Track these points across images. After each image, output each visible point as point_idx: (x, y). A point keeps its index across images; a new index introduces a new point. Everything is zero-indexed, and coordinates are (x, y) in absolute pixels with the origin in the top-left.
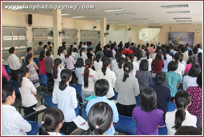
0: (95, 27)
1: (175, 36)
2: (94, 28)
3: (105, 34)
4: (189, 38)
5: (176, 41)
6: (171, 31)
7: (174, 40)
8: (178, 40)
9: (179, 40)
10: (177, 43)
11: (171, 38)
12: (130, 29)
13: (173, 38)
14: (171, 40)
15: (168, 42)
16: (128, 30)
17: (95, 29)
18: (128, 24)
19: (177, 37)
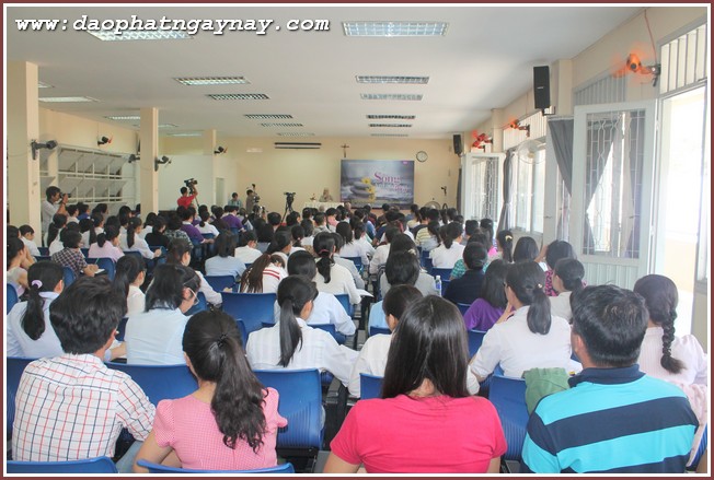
0: (105, 140)
1: (359, 173)
2: (99, 143)
3: (157, 162)
4: (402, 178)
5: (363, 189)
6: (347, 158)
7: (358, 184)
8: (369, 184)
9: (373, 184)
10: (368, 192)
11: (347, 179)
12: (221, 150)
13: (355, 179)
14: (351, 184)
15: (342, 190)
16: (216, 152)
17: (106, 148)
18: (214, 132)
19: (367, 174)
